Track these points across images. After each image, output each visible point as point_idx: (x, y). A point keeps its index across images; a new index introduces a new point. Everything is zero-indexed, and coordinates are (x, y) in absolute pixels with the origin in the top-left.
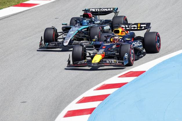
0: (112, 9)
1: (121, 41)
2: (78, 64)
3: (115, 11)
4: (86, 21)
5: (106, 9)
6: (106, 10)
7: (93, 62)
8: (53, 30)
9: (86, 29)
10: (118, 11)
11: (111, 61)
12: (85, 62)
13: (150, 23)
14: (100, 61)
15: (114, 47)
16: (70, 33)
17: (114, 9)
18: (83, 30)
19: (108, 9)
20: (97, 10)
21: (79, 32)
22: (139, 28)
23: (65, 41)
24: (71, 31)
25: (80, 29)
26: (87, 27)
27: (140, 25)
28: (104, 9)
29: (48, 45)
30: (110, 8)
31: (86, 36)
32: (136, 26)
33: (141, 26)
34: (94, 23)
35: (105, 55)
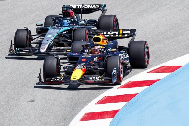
0: (98, 6)
1: (103, 52)
2: (52, 81)
3: (102, 8)
4: (66, 21)
5: (90, 5)
6: (91, 7)
7: (72, 78)
8: (26, 32)
9: (67, 32)
10: (105, 8)
11: (95, 78)
12: (62, 78)
13: (136, 29)
14: (81, 78)
15: (96, 59)
16: (48, 36)
17: (100, 6)
18: (64, 33)
19: (93, 5)
20: (78, 6)
21: (59, 35)
22: (120, 36)
23: (42, 47)
24: (49, 34)
25: (60, 31)
26: (69, 28)
27: (122, 32)
28: (88, 5)
29: (20, 51)
30: (96, 5)
31: (67, 41)
32: (117, 33)
33: (124, 32)
34: (77, 24)
35: (87, 70)
